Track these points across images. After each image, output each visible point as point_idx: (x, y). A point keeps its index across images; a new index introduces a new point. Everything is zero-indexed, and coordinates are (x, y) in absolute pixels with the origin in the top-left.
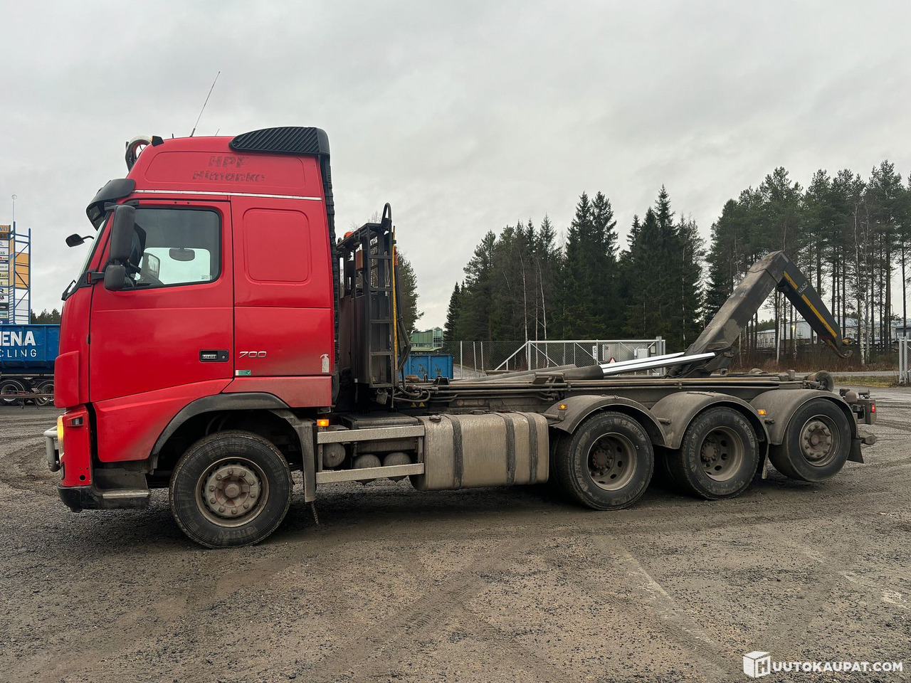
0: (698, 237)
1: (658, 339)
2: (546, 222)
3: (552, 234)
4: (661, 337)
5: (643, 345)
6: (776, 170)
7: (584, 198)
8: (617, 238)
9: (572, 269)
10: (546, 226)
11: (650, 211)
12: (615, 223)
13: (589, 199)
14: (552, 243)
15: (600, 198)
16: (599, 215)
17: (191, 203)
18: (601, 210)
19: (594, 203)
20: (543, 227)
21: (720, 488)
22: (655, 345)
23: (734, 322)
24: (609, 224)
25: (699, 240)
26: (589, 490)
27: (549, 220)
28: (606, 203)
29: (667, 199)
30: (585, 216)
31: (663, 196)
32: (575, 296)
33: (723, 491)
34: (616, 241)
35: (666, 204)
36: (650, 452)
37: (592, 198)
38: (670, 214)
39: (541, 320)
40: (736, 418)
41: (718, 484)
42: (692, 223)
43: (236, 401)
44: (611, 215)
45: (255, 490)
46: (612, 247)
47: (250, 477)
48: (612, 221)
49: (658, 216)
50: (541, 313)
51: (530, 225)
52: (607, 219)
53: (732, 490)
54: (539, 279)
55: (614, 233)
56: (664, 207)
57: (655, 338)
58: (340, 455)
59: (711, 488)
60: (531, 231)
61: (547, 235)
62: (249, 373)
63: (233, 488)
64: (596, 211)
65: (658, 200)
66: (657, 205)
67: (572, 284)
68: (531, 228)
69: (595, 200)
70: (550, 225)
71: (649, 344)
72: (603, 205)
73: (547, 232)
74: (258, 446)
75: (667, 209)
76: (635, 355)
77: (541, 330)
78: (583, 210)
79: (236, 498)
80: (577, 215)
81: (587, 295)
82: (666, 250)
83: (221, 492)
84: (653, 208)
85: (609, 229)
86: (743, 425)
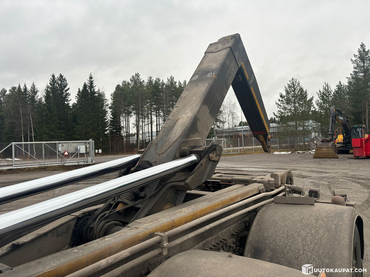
0: (105, 98)
1: (91, 140)
2: (34, 85)
3: (37, 91)
4: (92, 139)
5: (83, 144)
6: (136, 74)
7: (53, 76)
8: (70, 95)
9: (47, 107)
10: (33, 87)
11: (85, 83)
12: (69, 88)
13: (56, 77)
14: (37, 95)
15: (61, 76)
16: (61, 84)
18: (62, 82)
19: (58, 78)
20: (32, 87)
22: (89, 143)
24: (66, 89)
25: (106, 99)
27: (35, 84)
28: (64, 79)
29: (93, 80)
30: (54, 85)
31: (91, 78)
32: (49, 121)
34: (69, 96)
35: (92, 81)
37: (57, 76)
38: (94, 86)
39: (31, 132)
42: (103, 92)
44: (67, 85)
46: (68, 99)
48: (68, 87)
49: (89, 86)
50: (31, 129)
51: (25, 86)
52: (65, 86)
54: (29, 112)
55: (68, 93)
56: (91, 83)
57: (89, 140)
60: (26, 89)
61: (34, 91)
64: (59, 82)
65: (89, 79)
66: (88, 82)
67: (47, 114)
68: (26, 88)
69: (59, 77)
70: (36, 87)
71: (86, 143)
72: (62, 80)
73: (34, 90)
75: (93, 84)
76: (79, 149)
77: (31, 137)
78: (53, 82)
80: (50, 84)
81: (55, 120)
82: (92, 101)
84: (86, 83)
85: (66, 91)
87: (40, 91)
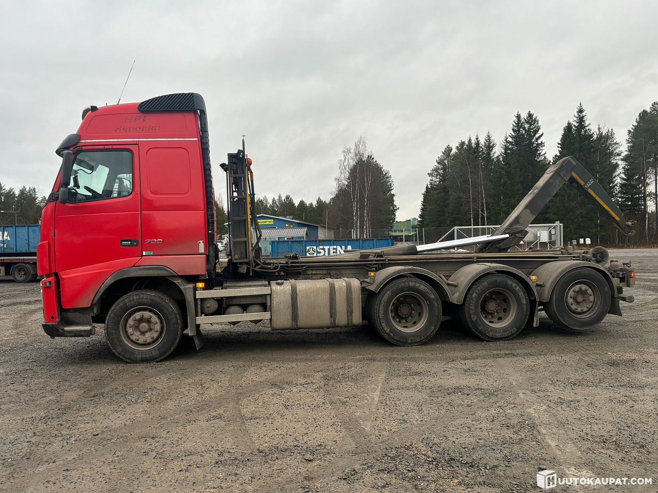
0: (615, 141)
1: (557, 223)
2: (489, 136)
3: (493, 144)
4: (559, 222)
5: (545, 228)
7: (518, 117)
8: (544, 146)
9: (506, 171)
10: (489, 139)
11: (569, 124)
12: (542, 135)
13: (522, 117)
14: (494, 151)
15: (530, 115)
16: (529, 129)
17: (114, 147)
18: (530, 126)
19: (525, 120)
20: (486, 140)
21: (496, 332)
22: (554, 228)
23: (528, 211)
24: (537, 136)
25: (616, 143)
26: (391, 331)
27: (491, 134)
28: (535, 119)
29: (584, 114)
30: (519, 131)
31: (581, 111)
32: (509, 192)
33: (498, 335)
34: (543, 148)
35: (583, 117)
36: (438, 305)
37: (524, 116)
38: (587, 125)
39: (483, 211)
40: (510, 282)
41: (495, 330)
42: (610, 130)
43: (143, 271)
44: (539, 129)
45: (158, 327)
46: (540, 153)
47: (155, 319)
48: (540, 132)
49: (576, 127)
50: (482, 206)
51: (477, 139)
52: (536, 132)
53: (507, 334)
54: (481, 179)
55: (542, 142)
56: (581, 120)
57: (554, 223)
58: (214, 306)
59: (489, 332)
60: (478, 144)
61: (490, 147)
62: (152, 253)
63: (144, 326)
64: (527, 126)
65: (576, 114)
66: (575, 119)
67: (505, 183)
68: (478, 141)
69: (526, 118)
70: (492, 139)
71: (550, 227)
72: (532, 121)
73: (489, 144)
74: (158, 300)
75: (584, 121)
76: (538, 235)
77: (483, 218)
78: (517, 126)
79: (146, 332)
80: (513, 130)
81: (518, 191)
82: (582, 154)
83: (137, 328)
84: (571, 122)
85: (537, 139)
86: (516, 287)
87: (498, 144)
